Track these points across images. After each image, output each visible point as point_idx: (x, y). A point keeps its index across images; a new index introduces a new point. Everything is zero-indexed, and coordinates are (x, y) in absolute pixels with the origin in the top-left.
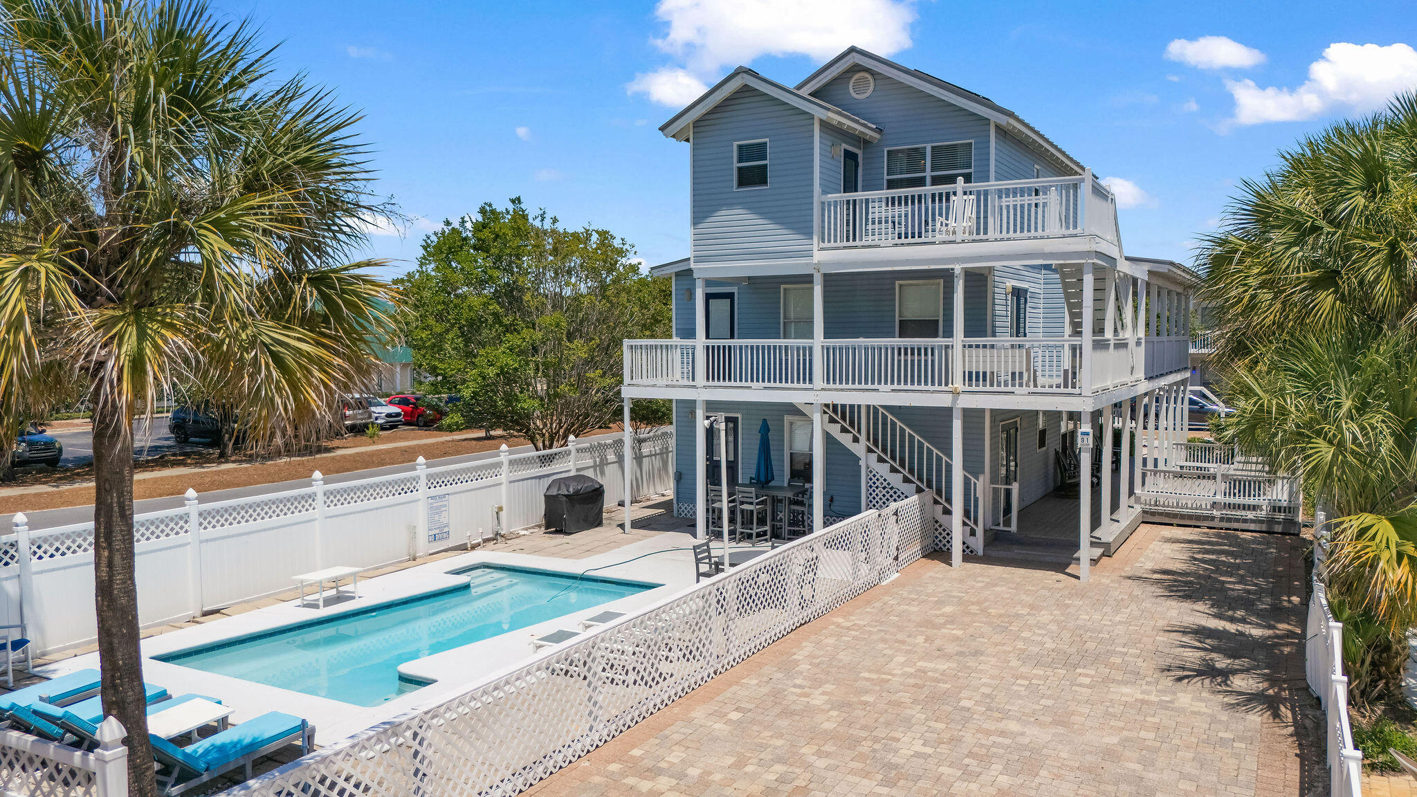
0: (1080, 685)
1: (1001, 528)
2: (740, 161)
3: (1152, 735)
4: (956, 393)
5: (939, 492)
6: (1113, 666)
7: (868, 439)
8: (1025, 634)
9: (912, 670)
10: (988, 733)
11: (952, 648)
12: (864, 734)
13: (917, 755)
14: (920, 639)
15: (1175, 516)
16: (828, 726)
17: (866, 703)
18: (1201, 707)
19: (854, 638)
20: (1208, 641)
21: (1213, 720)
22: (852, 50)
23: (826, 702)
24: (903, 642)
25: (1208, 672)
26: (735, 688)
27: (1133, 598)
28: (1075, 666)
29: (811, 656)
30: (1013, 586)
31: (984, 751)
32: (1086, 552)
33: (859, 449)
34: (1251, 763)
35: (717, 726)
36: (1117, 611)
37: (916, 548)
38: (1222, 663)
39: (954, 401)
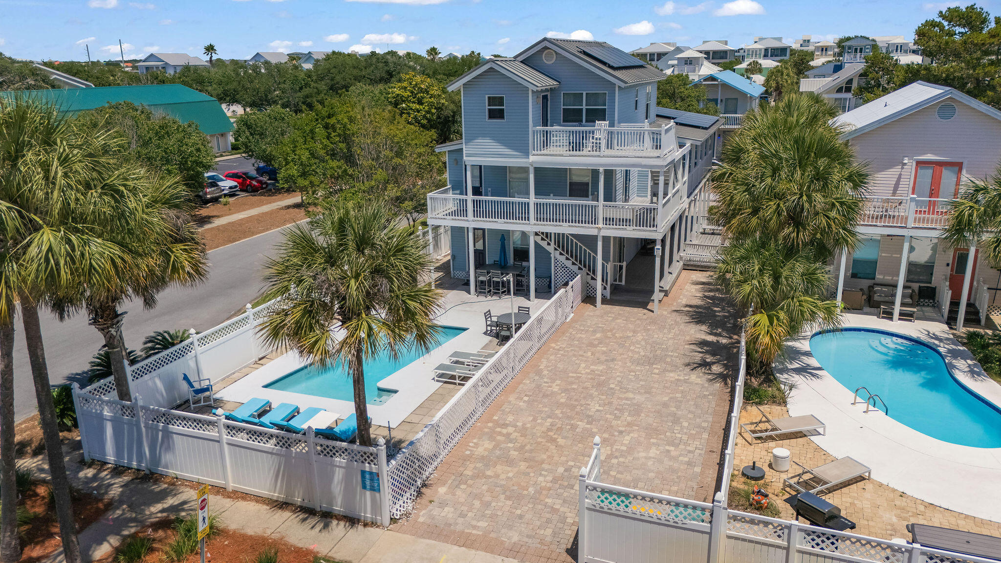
0: (655, 374)
1: (618, 283)
2: (489, 106)
3: (680, 395)
4: (600, 229)
5: (589, 270)
6: (666, 363)
7: (555, 244)
8: (632, 348)
9: (588, 371)
10: (621, 399)
11: (603, 358)
12: (577, 403)
13: (598, 411)
14: (589, 354)
15: (698, 266)
16: (563, 400)
17: (574, 389)
18: (699, 381)
19: (562, 355)
20: (705, 348)
21: (703, 387)
22: (545, 39)
23: (559, 389)
24: (582, 356)
25: (704, 364)
26: (521, 386)
27: (676, 323)
28: (653, 364)
29: (547, 367)
30: (625, 318)
31: (621, 407)
32: (657, 295)
33: (551, 249)
34: (713, 404)
35: (521, 404)
36: (669, 332)
37: (579, 299)
38: (709, 359)
39: (599, 232)
